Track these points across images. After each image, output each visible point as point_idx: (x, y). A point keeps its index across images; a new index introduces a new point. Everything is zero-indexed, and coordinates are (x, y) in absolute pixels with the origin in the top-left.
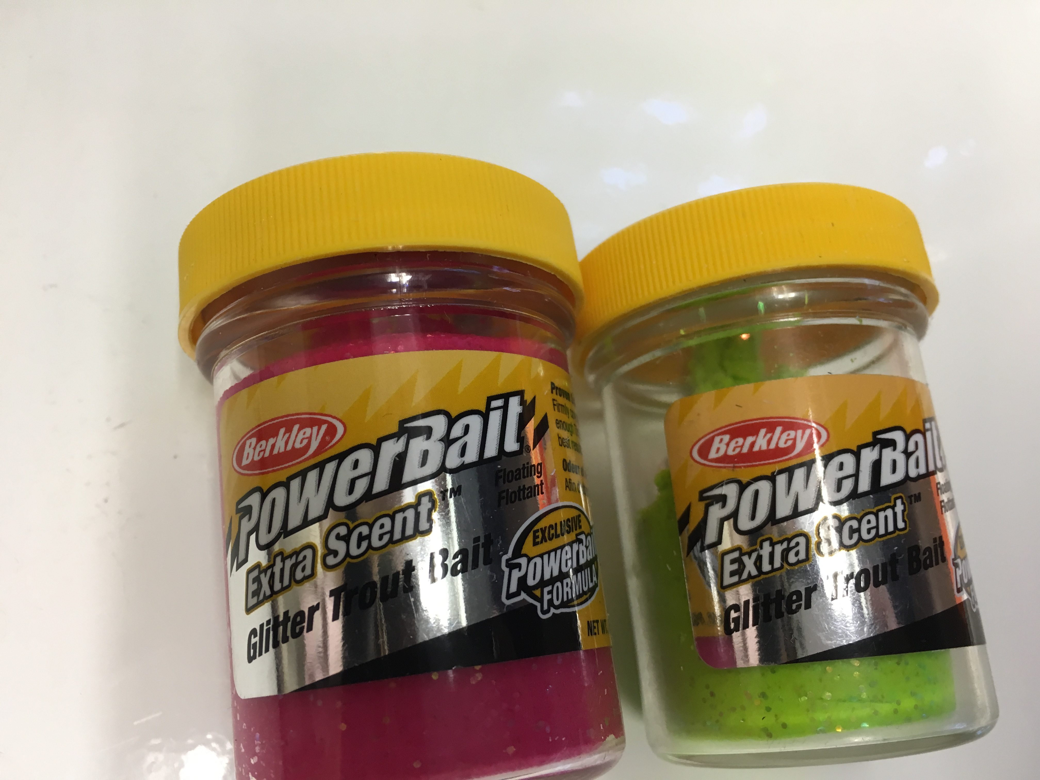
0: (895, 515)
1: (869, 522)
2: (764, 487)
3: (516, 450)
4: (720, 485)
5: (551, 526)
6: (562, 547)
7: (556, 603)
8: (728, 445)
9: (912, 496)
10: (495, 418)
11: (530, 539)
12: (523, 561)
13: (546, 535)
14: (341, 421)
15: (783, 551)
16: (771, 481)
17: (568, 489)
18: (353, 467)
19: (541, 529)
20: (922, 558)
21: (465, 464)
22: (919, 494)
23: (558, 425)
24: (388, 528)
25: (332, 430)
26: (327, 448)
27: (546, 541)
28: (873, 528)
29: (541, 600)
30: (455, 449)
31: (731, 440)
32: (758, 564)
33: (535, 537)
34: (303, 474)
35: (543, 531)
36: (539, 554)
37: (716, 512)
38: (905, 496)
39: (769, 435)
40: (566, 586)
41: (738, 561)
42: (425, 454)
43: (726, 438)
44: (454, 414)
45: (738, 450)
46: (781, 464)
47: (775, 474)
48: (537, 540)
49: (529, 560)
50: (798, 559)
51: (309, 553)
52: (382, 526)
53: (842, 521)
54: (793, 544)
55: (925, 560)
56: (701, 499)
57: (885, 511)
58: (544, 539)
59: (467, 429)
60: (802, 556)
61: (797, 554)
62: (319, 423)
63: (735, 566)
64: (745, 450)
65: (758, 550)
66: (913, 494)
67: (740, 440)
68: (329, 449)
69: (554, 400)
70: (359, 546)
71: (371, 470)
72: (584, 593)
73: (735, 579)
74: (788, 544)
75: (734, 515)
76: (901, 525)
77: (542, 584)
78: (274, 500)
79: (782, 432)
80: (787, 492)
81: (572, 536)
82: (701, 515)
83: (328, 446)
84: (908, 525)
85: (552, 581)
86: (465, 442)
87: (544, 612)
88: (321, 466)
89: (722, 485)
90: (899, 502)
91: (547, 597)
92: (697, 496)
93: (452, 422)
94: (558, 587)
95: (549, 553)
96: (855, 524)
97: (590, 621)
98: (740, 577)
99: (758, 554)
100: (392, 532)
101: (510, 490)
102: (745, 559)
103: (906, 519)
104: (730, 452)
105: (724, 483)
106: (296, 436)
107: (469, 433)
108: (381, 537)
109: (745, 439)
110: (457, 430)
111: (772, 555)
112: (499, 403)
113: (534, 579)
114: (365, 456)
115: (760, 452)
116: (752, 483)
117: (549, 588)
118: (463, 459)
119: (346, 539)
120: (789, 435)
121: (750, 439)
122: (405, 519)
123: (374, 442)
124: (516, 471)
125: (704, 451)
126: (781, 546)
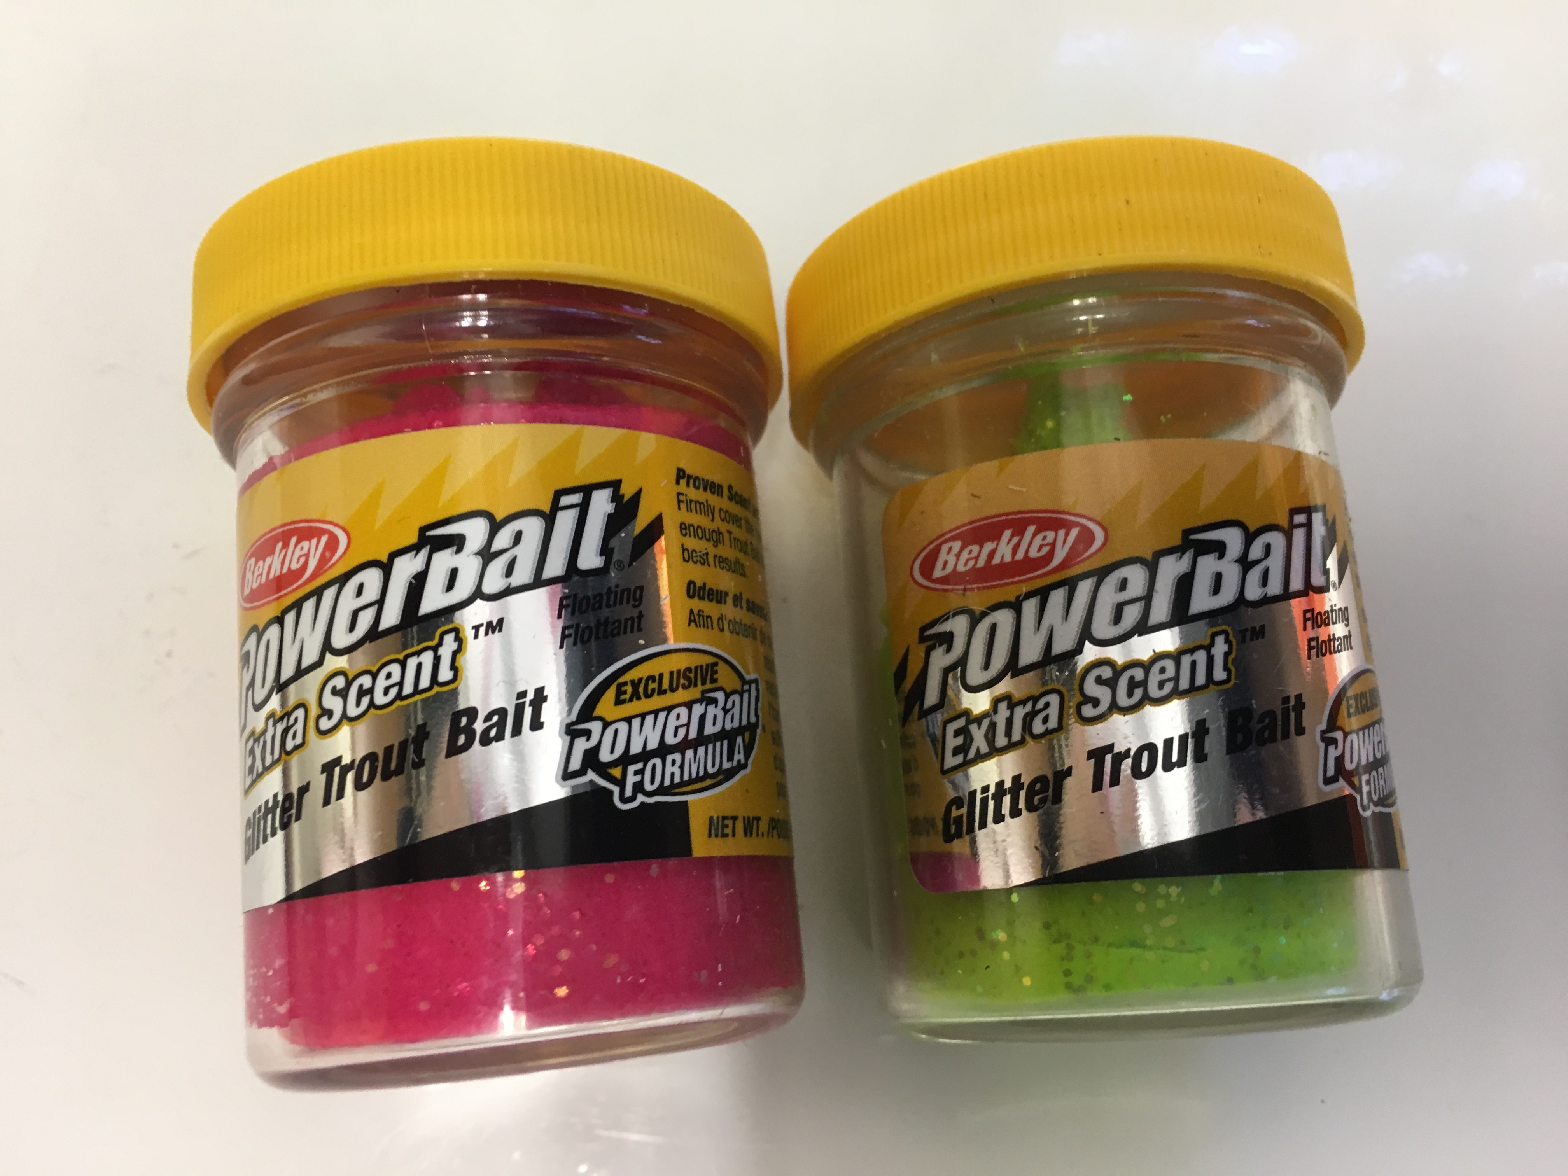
0: (1210, 660)
1: (1163, 670)
2: (1004, 618)
3: (598, 566)
4: (945, 617)
5: (651, 678)
6: (669, 709)
7: (648, 787)
8: (958, 556)
9: (1247, 630)
10: (566, 521)
11: (611, 693)
12: (595, 727)
13: (641, 690)
14: (344, 530)
15: (1026, 716)
16: (1014, 610)
17: (693, 624)
18: (356, 593)
19: (633, 682)
20: (1256, 726)
21: (511, 587)
22: (1263, 627)
23: (684, 532)
24: (396, 678)
25: (333, 543)
26: (326, 568)
27: (639, 698)
28: (1169, 680)
29: (621, 783)
30: (498, 566)
31: (962, 549)
32: (990, 735)
33: (620, 692)
34: (298, 605)
35: (635, 684)
36: (624, 716)
37: (940, 660)
38: (1232, 630)
39: (1016, 540)
40: (671, 765)
41: (963, 732)
42: (454, 573)
43: (957, 545)
44: (499, 516)
45: (971, 563)
46: (1030, 582)
47: (1021, 598)
48: (623, 697)
49: (606, 725)
50: (1047, 728)
51: (300, 713)
52: (389, 676)
53: (1119, 669)
54: (1040, 705)
55: (1262, 730)
56: (922, 639)
57: (1192, 654)
58: (636, 696)
59: (518, 537)
60: (1053, 723)
61: (1046, 720)
62: (317, 533)
63: (960, 740)
64: (981, 563)
65: (991, 716)
66: (1249, 626)
67: (975, 548)
68: (331, 567)
69: (679, 494)
70: (358, 704)
71: (379, 598)
72: (707, 775)
73: (960, 759)
74: (1034, 706)
75: (962, 662)
76: (1219, 674)
77: (626, 759)
78: (268, 642)
79: (1034, 535)
80: (1037, 626)
81: (694, 693)
82: (920, 665)
83: (328, 566)
84: (1233, 676)
85: (645, 756)
86: (514, 556)
87: (624, 800)
88: (318, 593)
89: (947, 619)
90: (1220, 640)
91: (631, 779)
92: (916, 635)
93: (495, 527)
94: (654, 767)
95: (643, 716)
96: (1139, 674)
97: (715, 818)
98: (965, 757)
99: (991, 721)
100: (401, 684)
101: (582, 625)
102: (973, 728)
103: (1230, 665)
104: (961, 568)
105: (951, 613)
106: (293, 552)
107: (521, 543)
108: (386, 691)
109: (981, 547)
110: (503, 539)
111: (1009, 722)
112: (576, 498)
113: (612, 752)
114: (372, 578)
115: (1002, 564)
116: (988, 614)
117: (640, 766)
118: (510, 580)
119: (343, 693)
120: (1045, 538)
121: (989, 546)
122: (419, 666)
123: (384, 558)
124: (595, 597)
125: (928, 568)
126: (1024, 708)
